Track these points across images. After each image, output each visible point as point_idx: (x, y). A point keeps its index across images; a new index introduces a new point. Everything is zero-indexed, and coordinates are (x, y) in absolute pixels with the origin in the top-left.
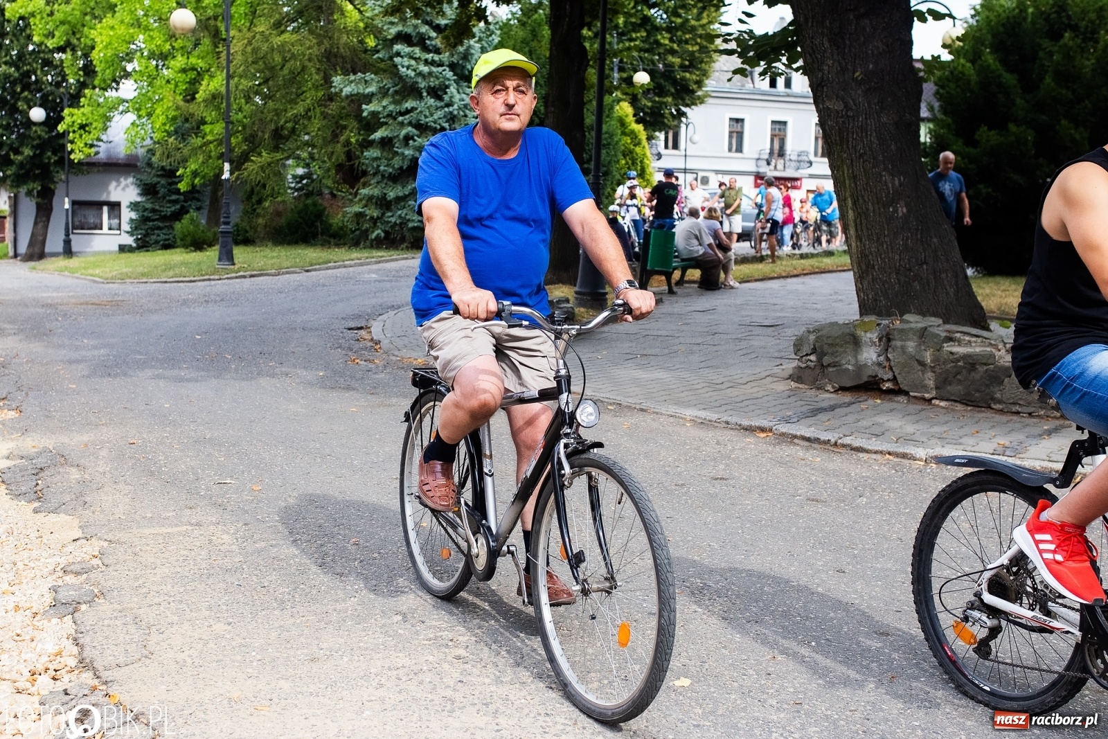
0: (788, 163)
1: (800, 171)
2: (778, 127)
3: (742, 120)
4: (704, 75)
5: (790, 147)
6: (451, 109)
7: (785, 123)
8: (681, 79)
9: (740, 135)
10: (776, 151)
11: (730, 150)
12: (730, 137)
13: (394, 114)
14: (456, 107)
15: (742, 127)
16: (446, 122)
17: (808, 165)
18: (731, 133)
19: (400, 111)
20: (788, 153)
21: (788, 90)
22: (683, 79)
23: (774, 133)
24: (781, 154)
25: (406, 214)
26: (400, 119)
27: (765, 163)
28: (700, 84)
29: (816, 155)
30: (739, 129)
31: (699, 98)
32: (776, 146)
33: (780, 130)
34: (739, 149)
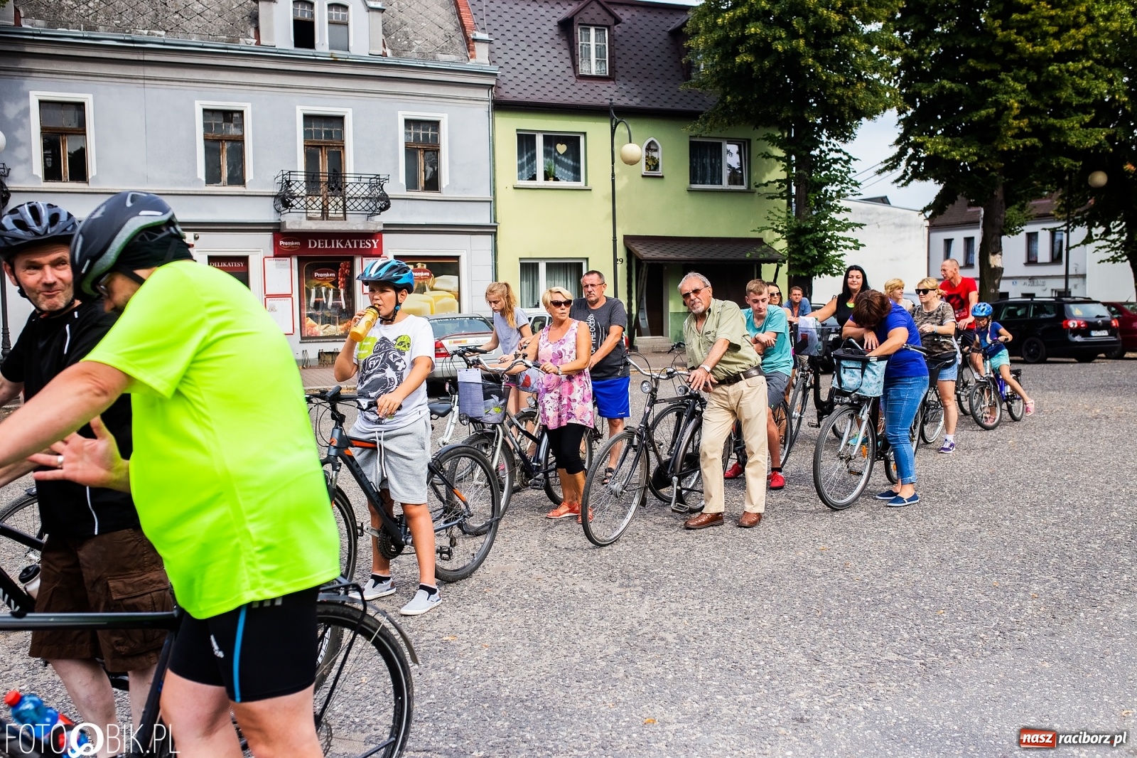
0: (351, 205)
2: (320, 127)
7: (339, 120)
10: (322, 177)
11: (214, 180)
12: (211, 150)
15: (240, 128)
18: (211, 141)
20: (350, 179)
21: (340, 52)
23: (314, 140)
24: (336, 183)
29: (413, 185)
30: (232, 134)
33: (328, 134)
34: (237, 177)
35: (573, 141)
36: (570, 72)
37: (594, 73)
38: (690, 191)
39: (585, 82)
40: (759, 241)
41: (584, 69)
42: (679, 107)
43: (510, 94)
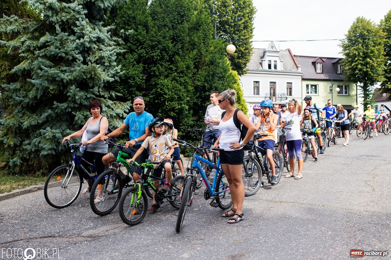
0: (277, 99)
1: (282, 101)
2: (272, 84)
3: (259, 82)
4: (247, 61)
5: (277, 92)
6: (82, 40)
7: (275, 83)
8: (237, 62)
9: (258, 88)
10: (272, 94)
11: (254, 94)
12: (254, 89)
13: (32, 49)
14: (86, 38)
15: (259, 85)
16: (79, 53)
17: (286, 99)
18: (254, 87)
19: (37, 46)
20: (277, 94)
21: (275, 70)
22: (239, 62)
23: (271, 87)
24: (274, 95)
25: (40, 142)
26: (37, 52)
27: (269, 99)
28: (245, 64)
29: (287, 95)
30: (257, 86)
31: (245, 71)
32: (272, 92)
33: (273, 85)
34: (258, 94)
35: (315, 86)
36: (315, 72)
37: (319, 72)
38: (338, 96)
39: (318, 74)
40: (351, 106)
41: (317, 72)
42: (336, 79)
43: (305, 77)
